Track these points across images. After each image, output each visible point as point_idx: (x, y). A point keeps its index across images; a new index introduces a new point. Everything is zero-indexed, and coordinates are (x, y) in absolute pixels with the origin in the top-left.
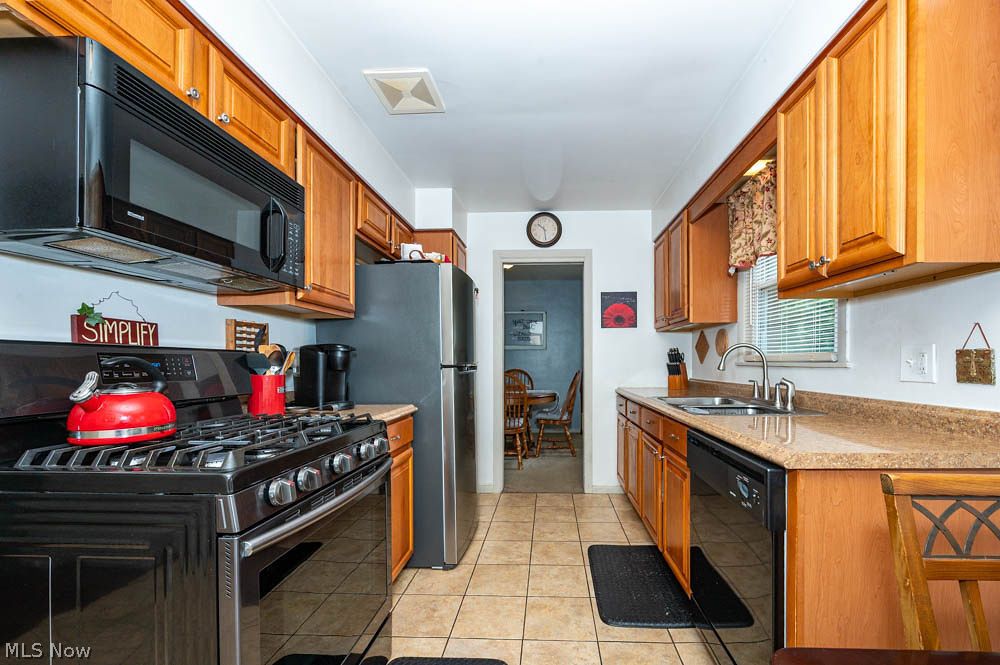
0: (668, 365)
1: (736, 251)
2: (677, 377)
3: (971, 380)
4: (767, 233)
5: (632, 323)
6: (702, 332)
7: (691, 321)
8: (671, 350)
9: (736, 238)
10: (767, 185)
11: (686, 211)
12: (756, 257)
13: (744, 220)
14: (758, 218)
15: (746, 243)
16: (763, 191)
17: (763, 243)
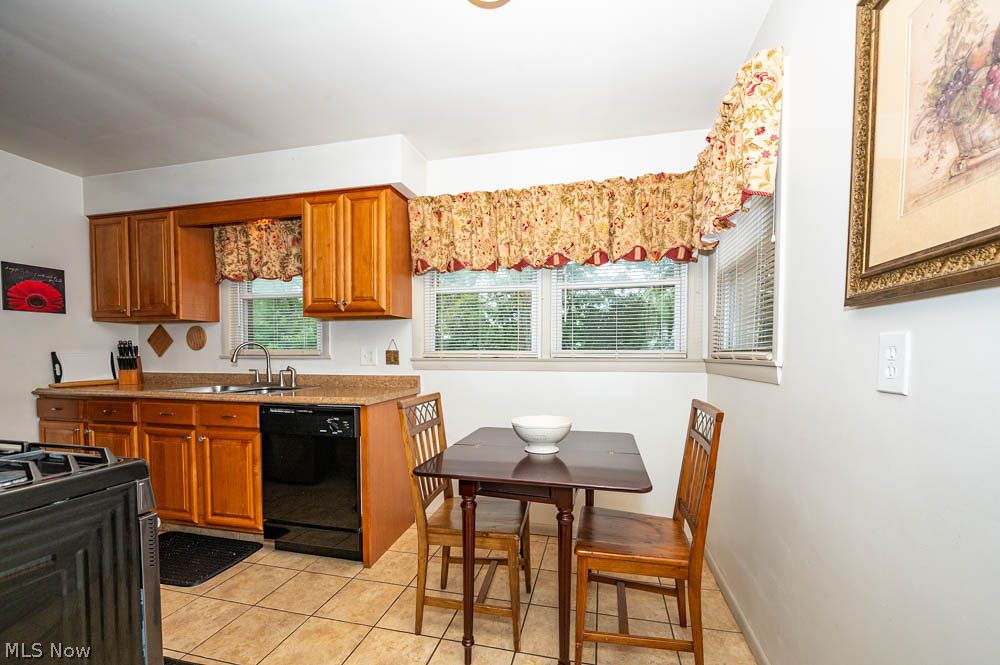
0: (119, 359)
1: (229, 265)
3: (392, 363)
4: (267, 263)
6: (160, 326)
7: (180, 317)
8: (121, 343)
9: (228, 254)
10: (264, 227)
11: (172, 213)
12: (255, 277)
13: (236, 242)
14: (255, 247)
15: (238, 262)
16: (259, 229)
17: (265, 269)
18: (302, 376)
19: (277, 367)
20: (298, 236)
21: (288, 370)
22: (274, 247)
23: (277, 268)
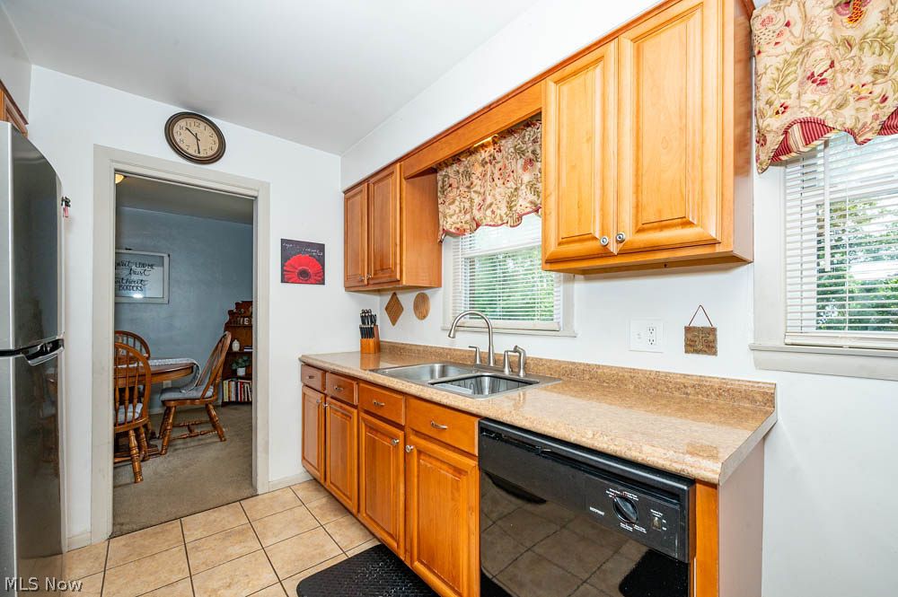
0: (361, 328)
1: (451, 216)
2: (371, 341)
3: (699, 351)
4: (491, 204)
5: (320, 280)
6: (395, 294)
7: (404, 283)
8: (363, 312)
9: (450, 204)
10: (487, 160)
11: (398, 165)
12: (478, 226)
13: (458, 188)
14: (477, 188)
15: (460, 211)
16: (484, 163)
17: (489, 212)
18: (533, 359)
19: (503, 345)
20: (531, 156)
21: (516, 350)
22: (499, 183)
23: (503, 210)
